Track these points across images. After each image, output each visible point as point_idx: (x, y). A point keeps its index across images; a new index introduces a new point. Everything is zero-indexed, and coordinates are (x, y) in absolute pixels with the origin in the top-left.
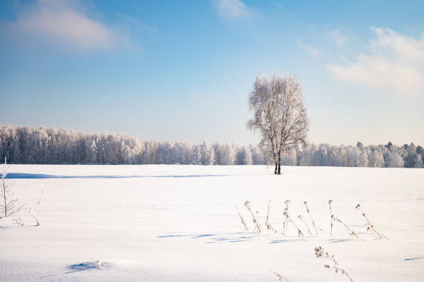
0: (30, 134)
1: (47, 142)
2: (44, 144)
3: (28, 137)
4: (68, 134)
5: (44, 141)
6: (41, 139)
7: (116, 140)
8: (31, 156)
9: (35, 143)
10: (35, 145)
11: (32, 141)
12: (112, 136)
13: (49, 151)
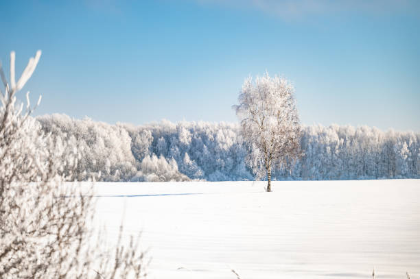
0: (314, 137)
1: (337, 147)
2: (333, 150)
3: (310, 140)
4: (369, 134)
5: (333, 145)
6: (328, 143)
8: (314, 168)
9: (320, 149)
10: (320, 153)
11: (316, 146)
13: (340, 160)
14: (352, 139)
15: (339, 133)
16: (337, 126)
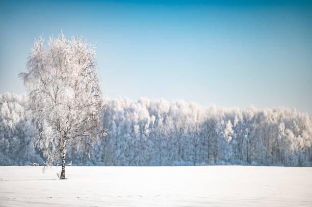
14: (165, 116)
15: (149, 109)
16: (147, 101)
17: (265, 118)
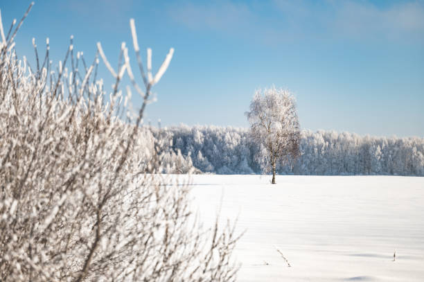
0: (305, 140)
1: (323, 149)
2: (319, 151)
3: (301, 142)
4: (349, 138)
5: (319, 147)
6: (315, 145)
7: (406, 146)
8: (304, 166)
9: (309, 150)
10: (309, 153)
11: (306, 147)
12: (401, 141)
13: (325, 159)
14: (335, 142)
15: (324, 137)
16: (323, 131)
17: (403, 144)
